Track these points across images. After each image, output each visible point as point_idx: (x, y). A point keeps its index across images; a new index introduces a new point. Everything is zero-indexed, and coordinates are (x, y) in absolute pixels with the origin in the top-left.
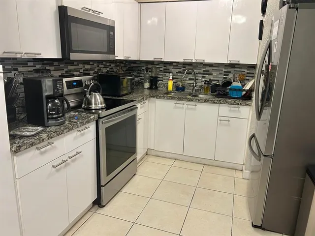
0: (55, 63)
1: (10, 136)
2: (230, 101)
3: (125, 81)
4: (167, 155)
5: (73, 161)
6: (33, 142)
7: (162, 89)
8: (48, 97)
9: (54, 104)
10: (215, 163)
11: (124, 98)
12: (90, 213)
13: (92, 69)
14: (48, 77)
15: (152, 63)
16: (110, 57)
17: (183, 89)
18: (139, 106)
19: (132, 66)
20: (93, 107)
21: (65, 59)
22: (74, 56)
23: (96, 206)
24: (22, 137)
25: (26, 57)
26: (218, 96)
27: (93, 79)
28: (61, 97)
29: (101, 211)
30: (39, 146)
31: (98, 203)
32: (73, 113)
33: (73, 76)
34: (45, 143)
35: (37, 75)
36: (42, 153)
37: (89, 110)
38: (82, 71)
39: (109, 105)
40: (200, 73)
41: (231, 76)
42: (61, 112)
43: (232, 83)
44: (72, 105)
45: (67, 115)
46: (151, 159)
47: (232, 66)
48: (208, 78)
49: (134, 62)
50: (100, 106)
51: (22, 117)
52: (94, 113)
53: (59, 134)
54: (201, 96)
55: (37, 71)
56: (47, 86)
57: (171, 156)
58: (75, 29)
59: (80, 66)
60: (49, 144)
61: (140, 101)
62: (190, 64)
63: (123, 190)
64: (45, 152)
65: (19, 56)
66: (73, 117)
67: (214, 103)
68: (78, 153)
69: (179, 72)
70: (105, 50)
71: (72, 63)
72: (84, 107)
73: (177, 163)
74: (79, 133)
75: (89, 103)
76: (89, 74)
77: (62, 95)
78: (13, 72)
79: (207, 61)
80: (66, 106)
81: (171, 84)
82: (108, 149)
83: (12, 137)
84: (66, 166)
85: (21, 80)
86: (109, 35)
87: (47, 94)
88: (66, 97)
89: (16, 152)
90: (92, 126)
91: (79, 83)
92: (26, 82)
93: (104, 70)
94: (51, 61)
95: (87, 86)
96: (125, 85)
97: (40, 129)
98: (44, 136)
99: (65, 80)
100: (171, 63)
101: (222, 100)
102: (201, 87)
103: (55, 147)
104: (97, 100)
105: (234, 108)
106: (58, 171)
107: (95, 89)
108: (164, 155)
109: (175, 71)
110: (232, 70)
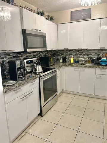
0: (22, 53)
1: (3, 85)
2: (101, 67)
3: (51, 59)
4: (72, 93)
5: (29, 96)
6: (12, 88)
7: (68, 62)
8: (18, 68)
9: (21, 71)
10: (94, 96)
11: (51, 67)
12: (37, 119)
13: (37, 55)
14: (18, 60)
15: (63, 50)
16: (45, 49)
17: (78, 62)
18: (57, 70)
19: (54, 53)
20: (38, 72)
21: (25, 52)
22: (29, 50)
23: (40, 116)
24: (8, 86)
25: (9, 52)
26: (95, 64)
27: (37, 59)
28: (24, 68)
29: (42, 118)
30: (14, 90)
31: (40, 114)
32: (29, 75)
33: (29, 58)
34: (17, 88)
35: (14, 59)
37: (36, 73)
38: (33, 56)
39: (45, 70)
40: (86, 54)
41: (101, 55)
42: (24, 74)
43: (102, 58)
44: (29, 71)
45: (26, 76)
46: (64, 95)
47: (102, 50)
48: (90, 56)
49: (55, 51)
50: (40, 71)
51: (8, 77)
52: (38, 75)
53: (23, 84)
54: (86, 65)
55: (14, 57)
56: (18, 63)
57: (74, 93)
58: (29, 38)
59: (32, 54)
60: (19, 89)
61: (58, 68)
62: (81, 50)
63: (51, 109)
64: (17, 92)
65: (6, 52)
66: (29, 76)
67: (93, 68)
68: (31, 92)
69: (76, 54)
70: (42, 47)
71: (29, 53)
72: (34, 71)
73: (76, 97)
74: (31, 84)
75: (36, 70)
76: (36, 57)
77: (24, 67)
78: (4, 58)
79: (89, 49)
80: (26, 72)
81: (72, 60)
82: (44, 90)
83: (4, 86)
84: (26, 98)
85: (7, 61)
86: (44, 39)
87: (18, 67)
88: (26, 68)
89: (5, 92)
90: (37, 80)
91: (32, 61)
92: (9, 62)
93: (42, 55)
94: (19, 53)
95: (35, 63)
96: (51, 61)
97: (15, 82)
98: (17, 85)
99: (25, 61)
100: (72, 50)
101: (97, 66)
102: (87, 60)
103: (21, 90)
104: (39, 69)
105: (103, 70)
106: (23, 100)
107: (38, 64)
108: (70, 92)
109: (74, 53)
110: (101, 52)
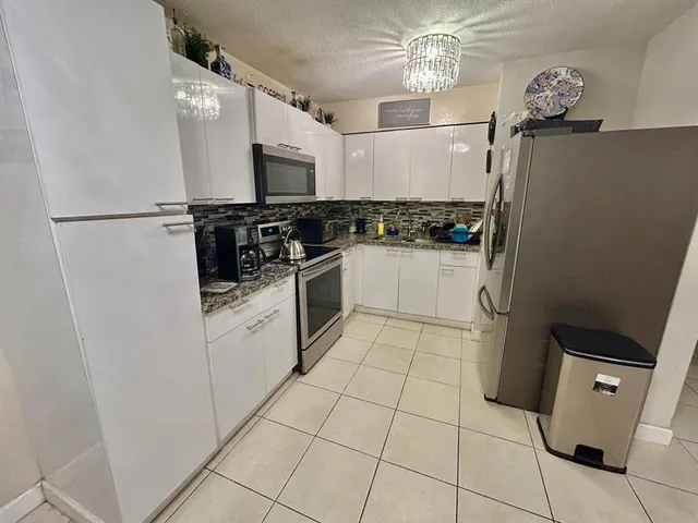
0: (249, 208)
1: (201, 293)
2: (454, 246)
3: (327, 226)
4: (378, 312)
5: (270, 321)
6: (226, 300)
7: (371, 233)
8: (242, 248)
9: (249, 256)
10: (436, 321)
11: (326, 245)
12: (290, 382)
13: (290, 213)
14: (240, 224)
15: (358, 203)
16: (311, 199)
17: (396, 232)
18: (344, 254)
19: (335, 208)
20: (292, 257)
21: (260, 203)
22: (270, 200)
23: (297, 373)
24: (214, 294)
25: (217, 203)
26: (439, 240)
27: (291, 224)
28: (256, 247)
29: (302, 379)
30: (232, 304)
31: (299, 370)
32: (269, 265)
33: (269, 222)
34: (239, 301)
35: (229, 223)
36: (236, 313)
37: (287, 261)
38: (278, 215)
39: (310, 254)
40: (416, 214)
41: (453, 216)
42: (256, 264)
43: (454, 225)
44: (267, 255)
45: (262, 268)
46: (359, 317)
47: (455, 204)
48: (426, 219)
49: (338, 202)
50: (299, 256)
51: (213, 271)
52: (292, 265)
53: (254, 289)
54: (417, 240)
55: (229, 218)
56: (241, 234)
57: (383, 313)
58: (270, 168)
59: (277, 210)
60: (244, 302)
61: (345, 249)
62: (404, 204)
63: (328, 354)
64: (239, 311)
65: (209, 203)
66: (269, 270)
67: (434, 248)
68: (275, 312)
69: (392, 213)
70: (305, 191)
71: (268, 207)
72: (280, 257)
73: (391, 322)
74: (276, 289)
75: (287, 252)
76: (286, 219)
77: (257, 245)
78: (203, 220)
79: (423, 200)
80: (261, 256)
81: (381, 227)
82: (309, 305)
83: (204, 295)
84: (262, 327)
85: (211, 228)
86: (309, 173)
87: (241, 244)
88: (262, 247)
89: (207, 312)
90: (291, 279)
91: (276, 229)
92: (218, 231)
93: (304, 214)
94: (243, 207)
95: (285, 233)
96: (327, 230)
97: (233, 284)
98: (238, 292)
99: (260, 226)
100: (381, 203)
101: (444, 245)
102: (417, 229)
103: (249, 306)
104: (296, 249)
105: (459, 254)
106: (253, 332)
107: (293, 237)
108: (374, 312)
109: (386, 211)
110: (455, 209)
